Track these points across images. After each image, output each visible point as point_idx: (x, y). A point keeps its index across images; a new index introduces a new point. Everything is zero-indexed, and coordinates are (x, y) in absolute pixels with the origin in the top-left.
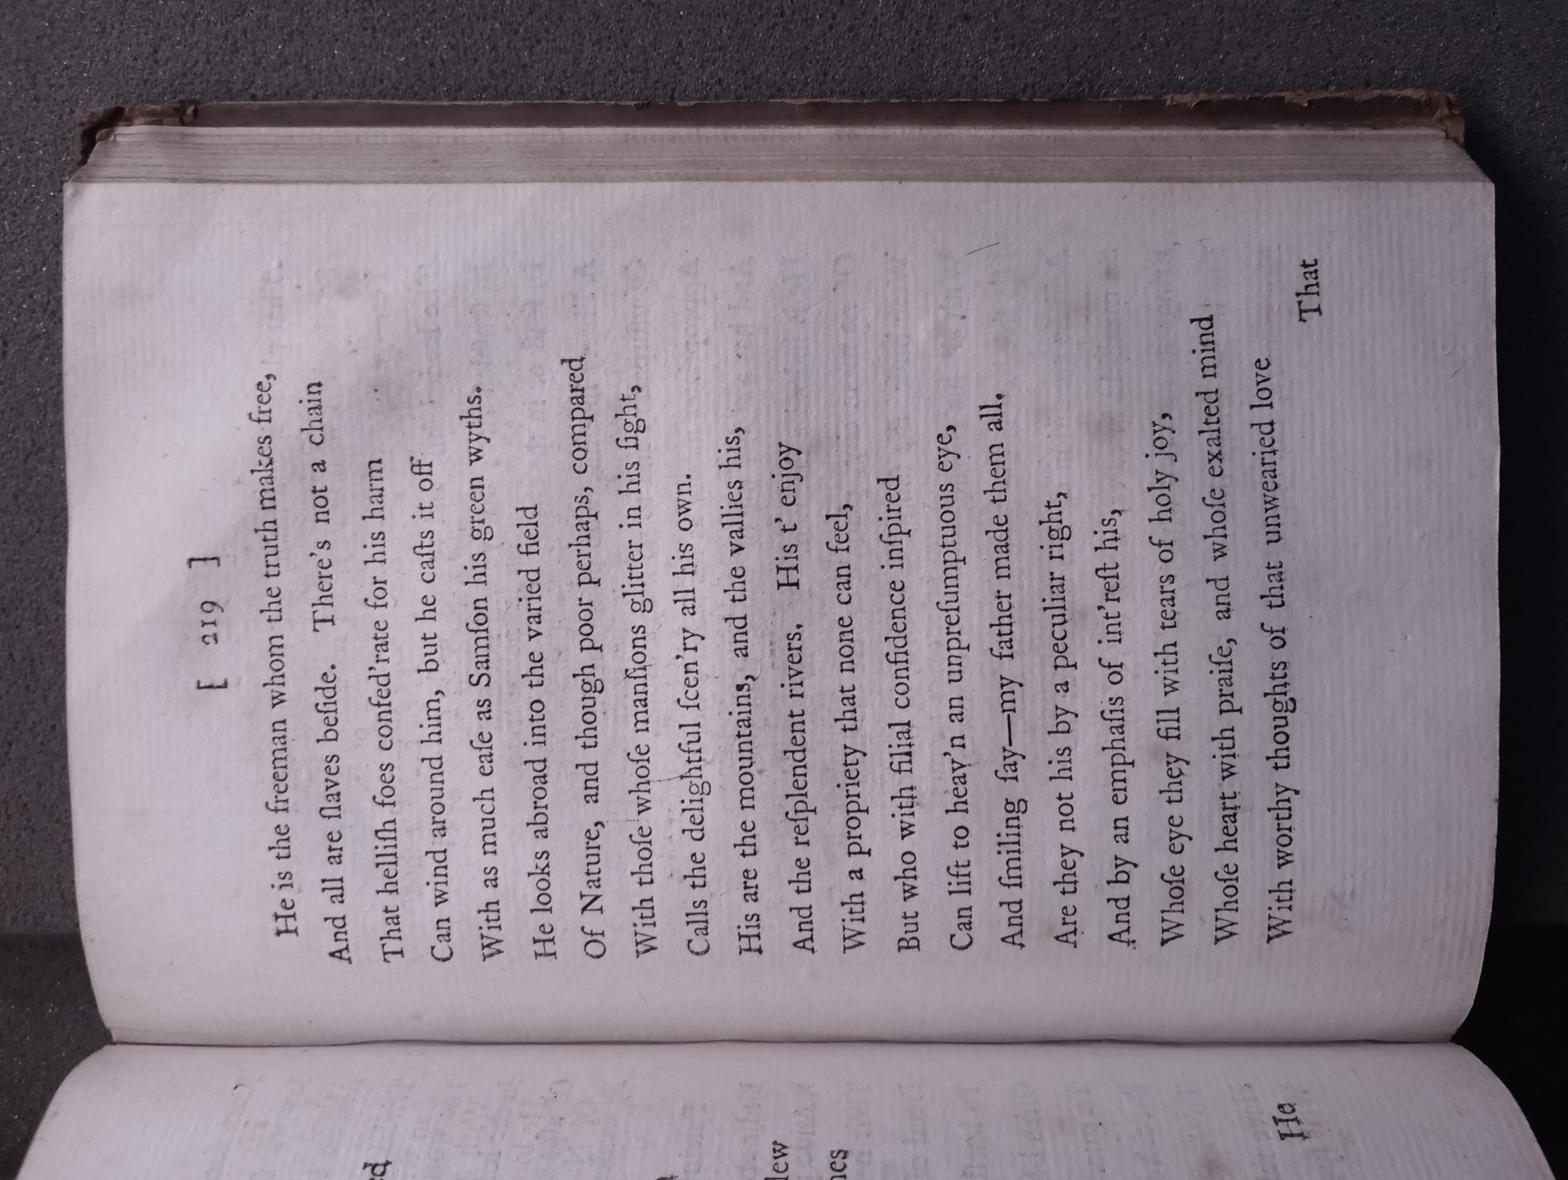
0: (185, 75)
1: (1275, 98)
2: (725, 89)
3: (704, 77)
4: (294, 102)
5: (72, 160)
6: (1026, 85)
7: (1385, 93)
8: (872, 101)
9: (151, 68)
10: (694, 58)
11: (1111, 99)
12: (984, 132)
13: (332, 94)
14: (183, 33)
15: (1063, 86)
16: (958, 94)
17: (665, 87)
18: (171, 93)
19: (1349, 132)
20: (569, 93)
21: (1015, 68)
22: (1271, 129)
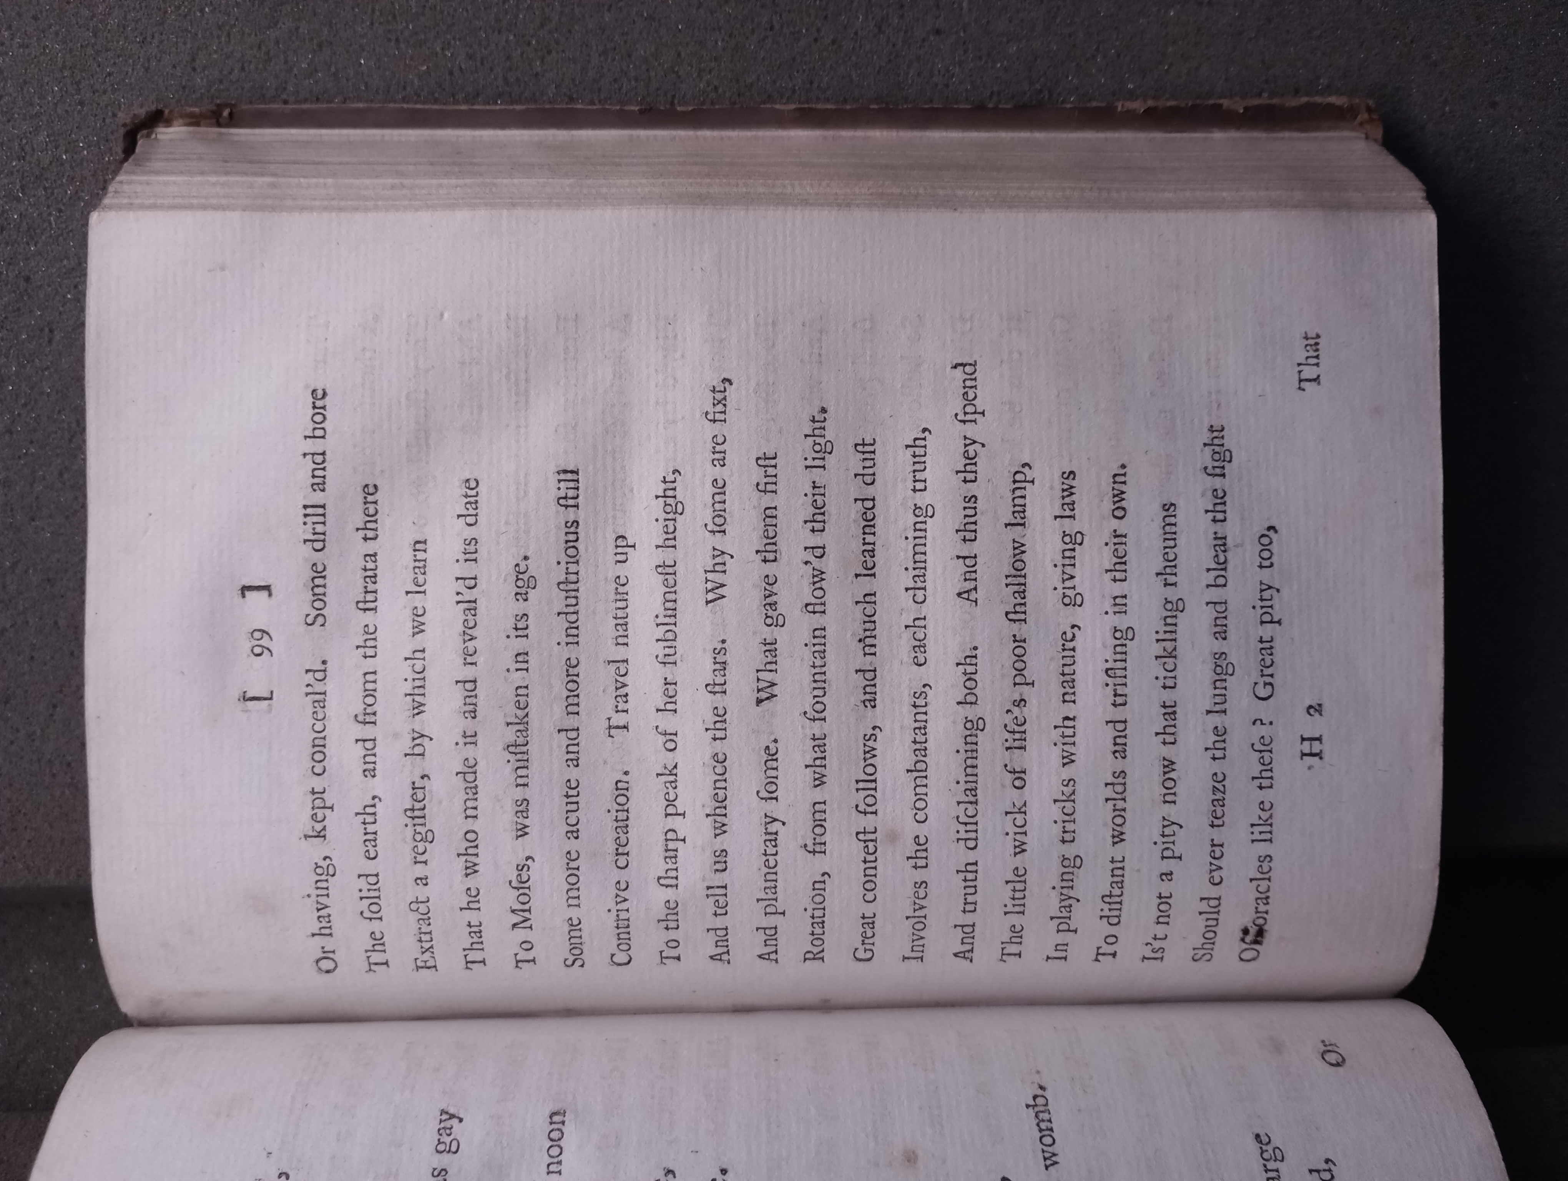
0: (221, 82)
1: (1214, 105)
3: (702, 86)
4: (325, 106)
6: (992, 93)
7: (1312, 100)
8: (854, 107)
10: (692, 67)
11: (1068, 106)
12: (955, 135)
13: (359, 100)
14: (220, 43)
16: (931, 101)
17: (665, 94)
19: (1281, 135)
20: (578, 100)
22: (1211, 132)
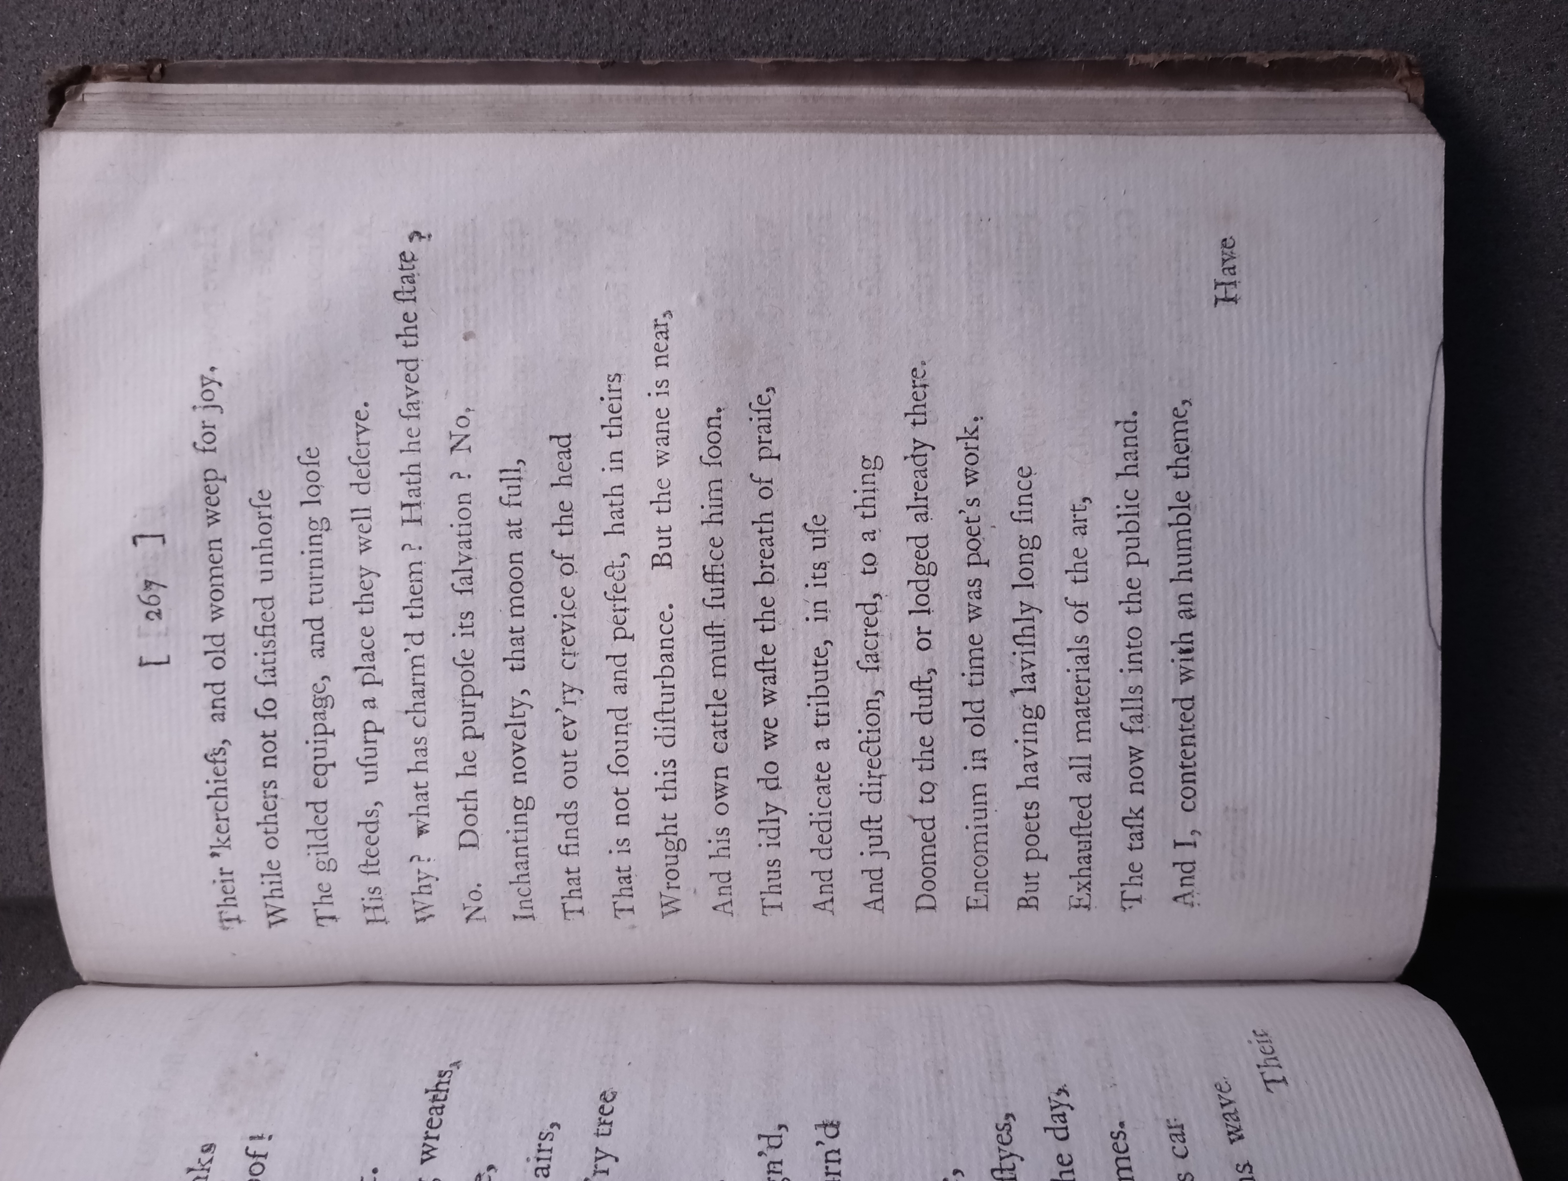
1: (1237, 59)
2: (690, 52)
4: (260, 60)
5: (39, 122)
7: (1346, 53)
8: (837, 60)
9: (117, 29)
15: (1027, 50)
18: (137, 54)
19: (1311, 94)
21: (979, 31)
22: (1234, 90)
